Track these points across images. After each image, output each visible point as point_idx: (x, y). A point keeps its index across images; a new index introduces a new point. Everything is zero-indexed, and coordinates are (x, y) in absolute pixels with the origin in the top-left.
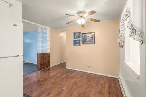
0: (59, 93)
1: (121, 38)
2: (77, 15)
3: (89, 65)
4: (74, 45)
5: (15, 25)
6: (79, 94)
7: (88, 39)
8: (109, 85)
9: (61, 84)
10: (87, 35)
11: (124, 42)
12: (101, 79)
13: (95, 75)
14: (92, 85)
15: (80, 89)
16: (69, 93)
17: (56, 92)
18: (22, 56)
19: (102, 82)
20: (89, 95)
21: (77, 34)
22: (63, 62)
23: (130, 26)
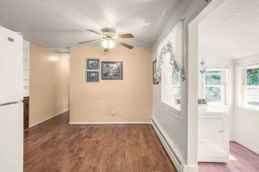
0: (77, 164)
1: (158, 73)
2: (101, 33)
3: (113, 112)
4: (88, 80)
5: (11, 40)
6: (110, 156)
7: (111, 71)
8: (144, 134)
9: (73, 151)
10: (111, 65)
11: (160, 78)
12: (132, 129)
13: (122, 126)
14: (124, 139)
15: (109, 148)
16: (95, 159)
17: (70, 165)
18: (22, 101)
19: (134, 132)
20: (124, 152)
21: (93, 61)
22: (57, 115)
23: (173, 62)
